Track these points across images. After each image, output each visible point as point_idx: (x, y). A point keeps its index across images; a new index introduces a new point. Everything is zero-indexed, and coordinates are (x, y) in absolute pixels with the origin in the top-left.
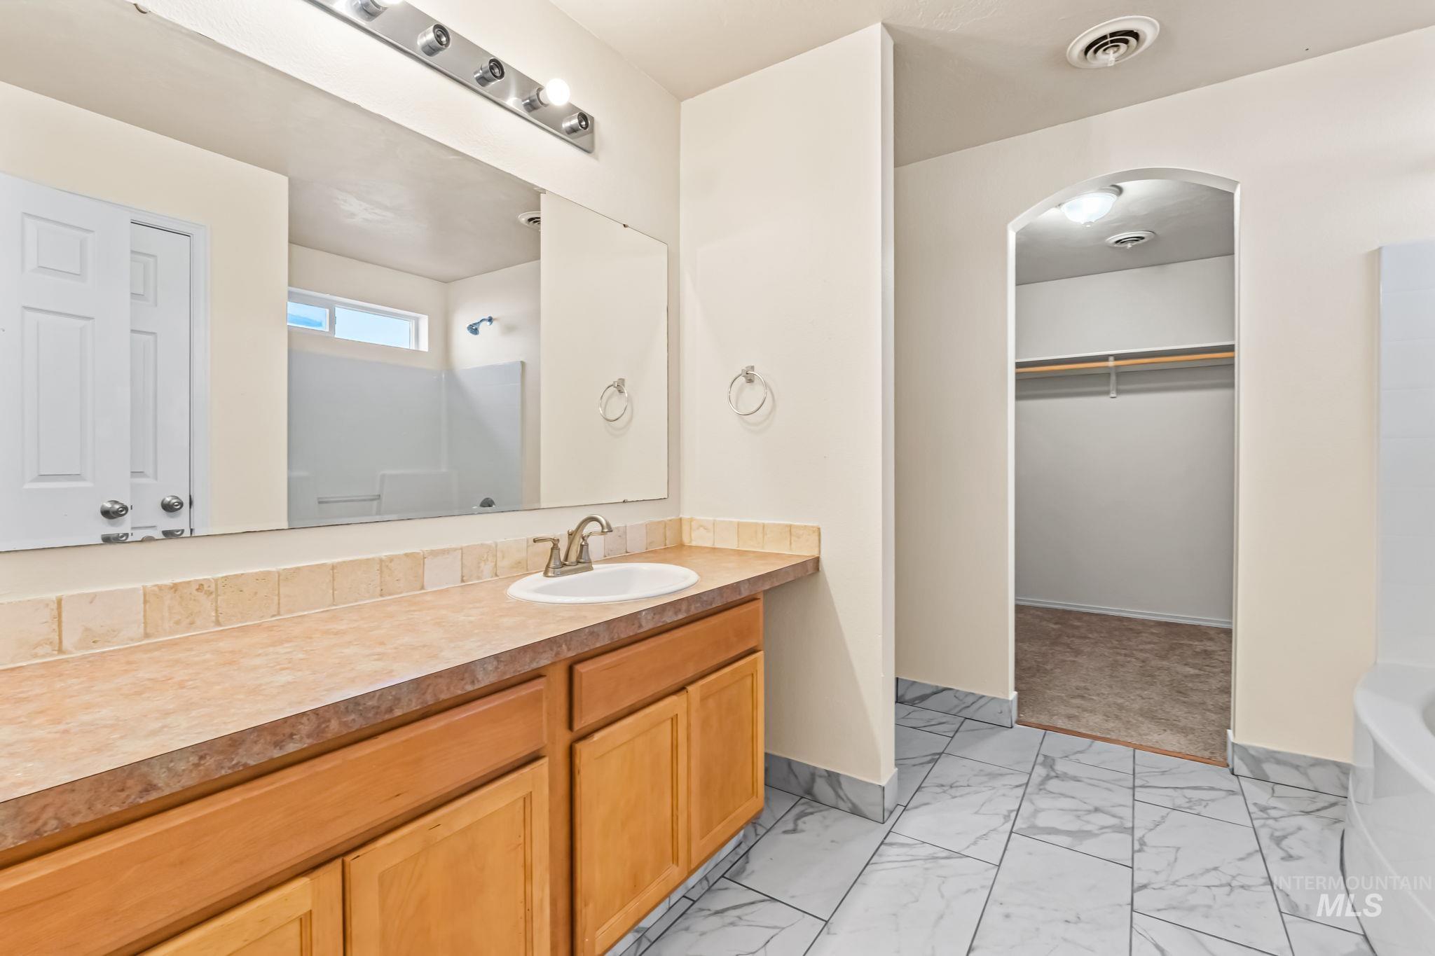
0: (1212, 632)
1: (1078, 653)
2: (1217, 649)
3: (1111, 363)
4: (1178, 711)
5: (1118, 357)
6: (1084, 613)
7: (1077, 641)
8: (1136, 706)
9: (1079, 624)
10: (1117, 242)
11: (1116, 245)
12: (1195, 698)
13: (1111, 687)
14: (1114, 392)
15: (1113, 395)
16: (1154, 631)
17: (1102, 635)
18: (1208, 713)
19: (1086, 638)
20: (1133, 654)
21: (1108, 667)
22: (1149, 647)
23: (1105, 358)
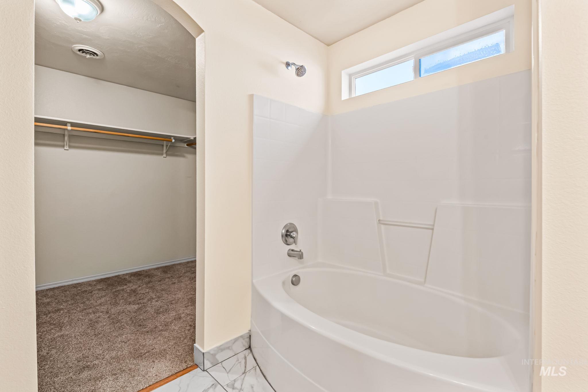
0: (127, 277)
1: (61, 326)
2: (137, 286)
3: (69, 128)
4: (149, 341)
5: (73, 124)
6: (47, 290)
7: (54, 316)
8: (126, 352)
9: (48, 300)
10: (80, 50)
11: (78, 52)
12: (150, 325)
13: (100, 344)
14: (67, 146)
15: (65, 148)
16: (99, 287)
17: (69, 303)
18: (163, 333)
19: (59, 310)
20: (97, 309)
21: (88, 328)
22: (103, 300)
23: (65, 123)
